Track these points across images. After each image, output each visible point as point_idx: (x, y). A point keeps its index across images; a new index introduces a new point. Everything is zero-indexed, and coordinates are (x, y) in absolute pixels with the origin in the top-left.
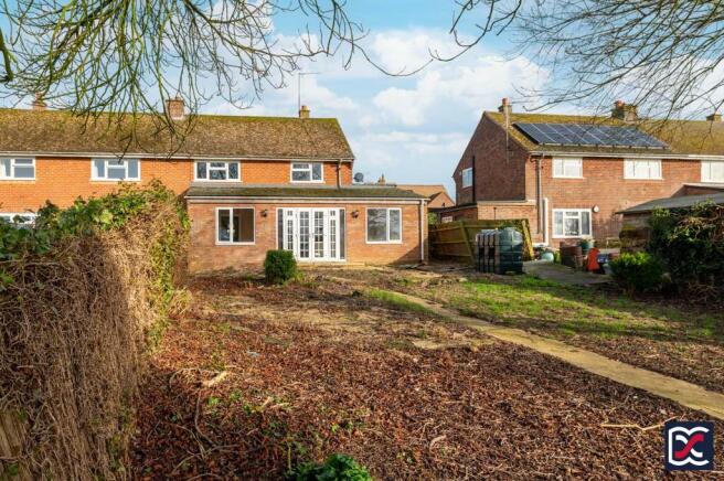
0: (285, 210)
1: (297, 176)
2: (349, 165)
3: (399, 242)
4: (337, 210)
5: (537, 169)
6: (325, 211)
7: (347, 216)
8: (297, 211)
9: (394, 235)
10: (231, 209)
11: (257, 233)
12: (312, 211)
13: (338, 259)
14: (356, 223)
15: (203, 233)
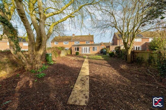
0: (83, 47)
1: (86, 43)
2: (93, 41)
3: (97, 51)
4: (89, 47)
5: (119, 41)
6: (87, 47)
7: (90, 48)
8: (84, 47)
9: (96, 50)
10: (76, 47)
11: (79, 50)
12: (86, 47)
13: (89, 53)
14: (91, 49)
15: (73, 50)
